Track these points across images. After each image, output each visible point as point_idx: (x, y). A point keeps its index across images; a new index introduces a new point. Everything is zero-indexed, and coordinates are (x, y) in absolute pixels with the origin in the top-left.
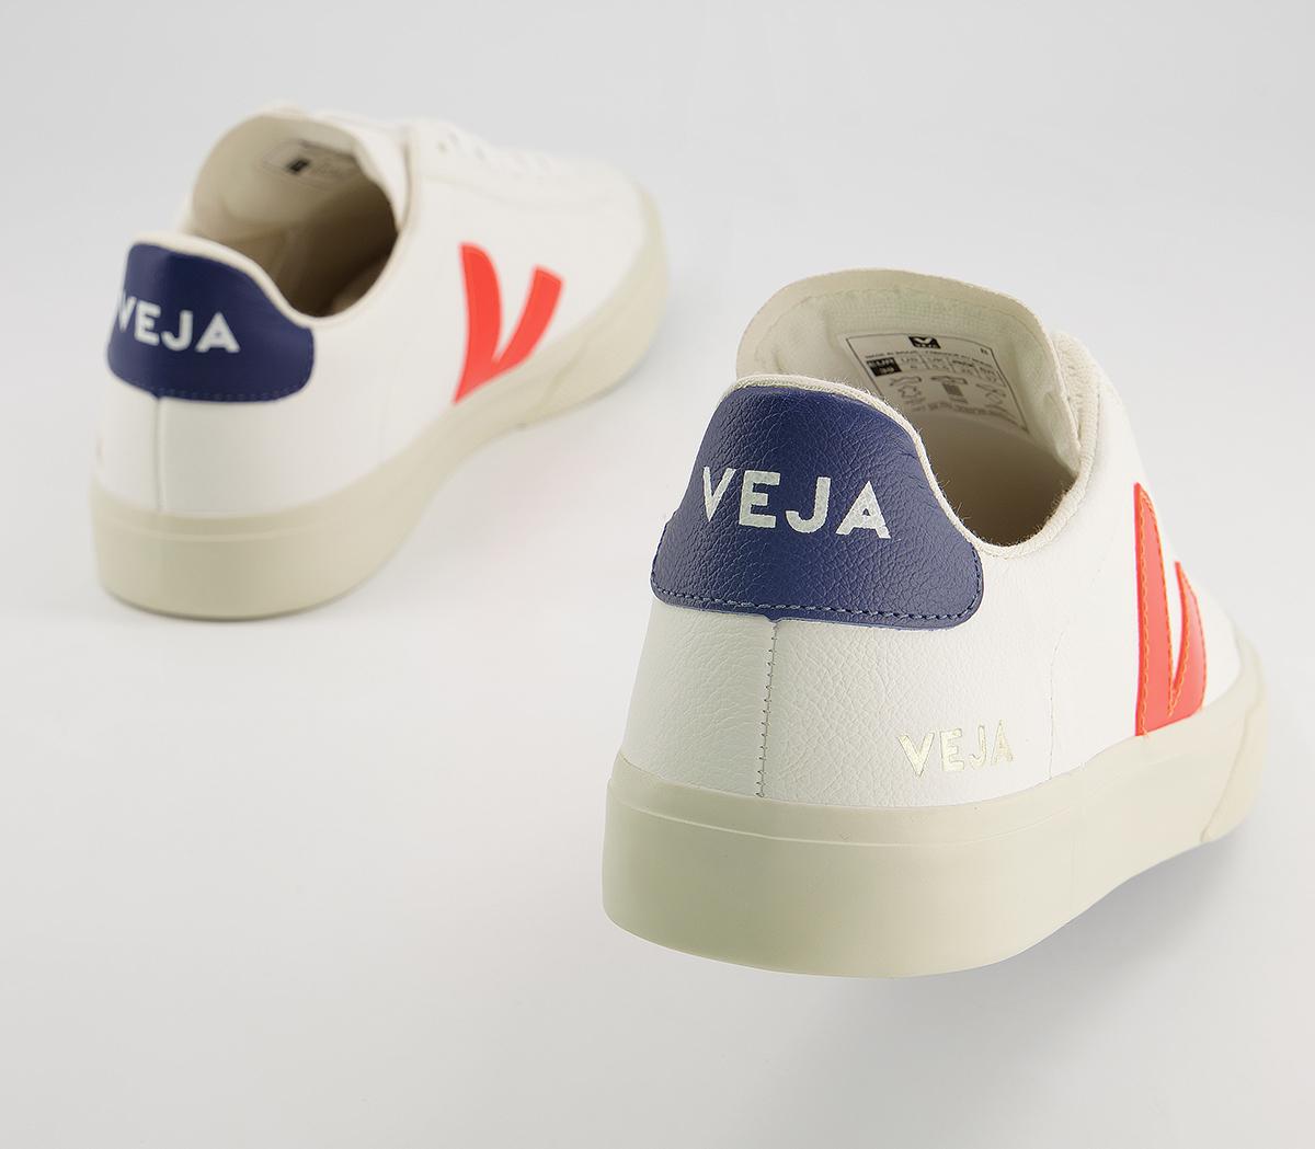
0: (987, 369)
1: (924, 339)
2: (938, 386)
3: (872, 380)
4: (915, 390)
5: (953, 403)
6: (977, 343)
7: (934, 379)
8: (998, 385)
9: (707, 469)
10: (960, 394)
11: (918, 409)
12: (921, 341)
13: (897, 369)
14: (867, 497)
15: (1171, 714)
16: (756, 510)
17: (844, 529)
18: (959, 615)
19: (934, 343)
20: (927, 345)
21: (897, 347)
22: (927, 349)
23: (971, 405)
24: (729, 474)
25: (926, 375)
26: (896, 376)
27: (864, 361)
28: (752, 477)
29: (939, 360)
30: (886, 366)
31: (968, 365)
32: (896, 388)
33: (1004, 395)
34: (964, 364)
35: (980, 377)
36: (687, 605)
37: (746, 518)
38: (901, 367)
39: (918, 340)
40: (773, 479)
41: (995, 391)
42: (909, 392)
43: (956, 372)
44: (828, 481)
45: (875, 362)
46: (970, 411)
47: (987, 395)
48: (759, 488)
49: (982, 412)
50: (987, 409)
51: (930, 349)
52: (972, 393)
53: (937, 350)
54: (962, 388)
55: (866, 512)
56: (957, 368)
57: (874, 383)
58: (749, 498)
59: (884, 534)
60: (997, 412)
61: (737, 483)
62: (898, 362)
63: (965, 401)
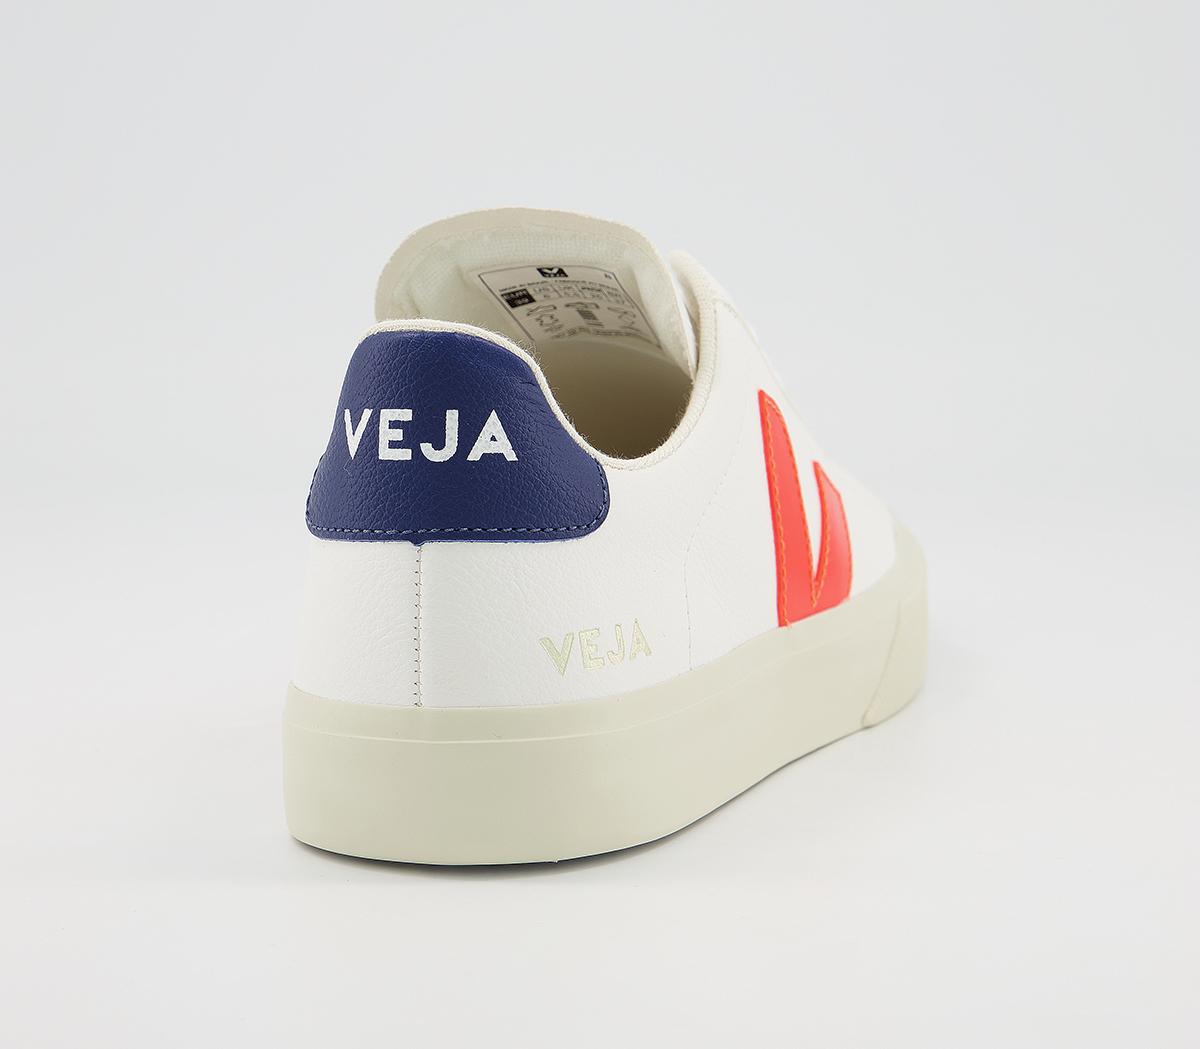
0: (613, 293)
1: (551, 269)
2: (573, 311)
3: (510, 312)
4: (552, 317)
5: (591, 328)
6: (601, 270)
7: (568, 306)
8: (626, 307)
9: (347, 412)
10: (595, 318)
11: (558, 337)
12: (549, 272)
13: (532, 300)
14: (493, 424)
15: (814, 605)
16: (393, 445)
17: (475, 455)
18: (588, 526)
19: (561, 272)
20: (555, 275)
21: (528, 279)
22: (556, 279)
23: (607, 328)
24: (367, 413)
25: (560, 303)
26: (531, 306)
27: (498, 294)
28: (387, 415)
29: (569, 288)
30: (520, 298)
31: (597, 290)
32: (533, 317)
33: (634, 316)
34: (592, 289)
35: (609, 301)
36: (339, 537)
37: (385, 453)
38: (535, 297)
39: (547, 271)
40: (406, 415)
41: (625, 313)
42: (547, 320)
43: (587, 298)
44: (456, 413)
45: (509, 294)
46: (607, 334)
47: (620, 317)
48: (394, 425)
49: (618, 333)
50: (623, 331)
51: (558, 279)
52: (606, 317)
53: (565, 279)
54: (595, 312)
55: (493, 439)
56: (587, 294)
57: (512, 315)
58: (387, 435)
59: (511, 456)
60: (632, 333)
61: (374, 422)
62: (531, 292)
63: (600, 325)
